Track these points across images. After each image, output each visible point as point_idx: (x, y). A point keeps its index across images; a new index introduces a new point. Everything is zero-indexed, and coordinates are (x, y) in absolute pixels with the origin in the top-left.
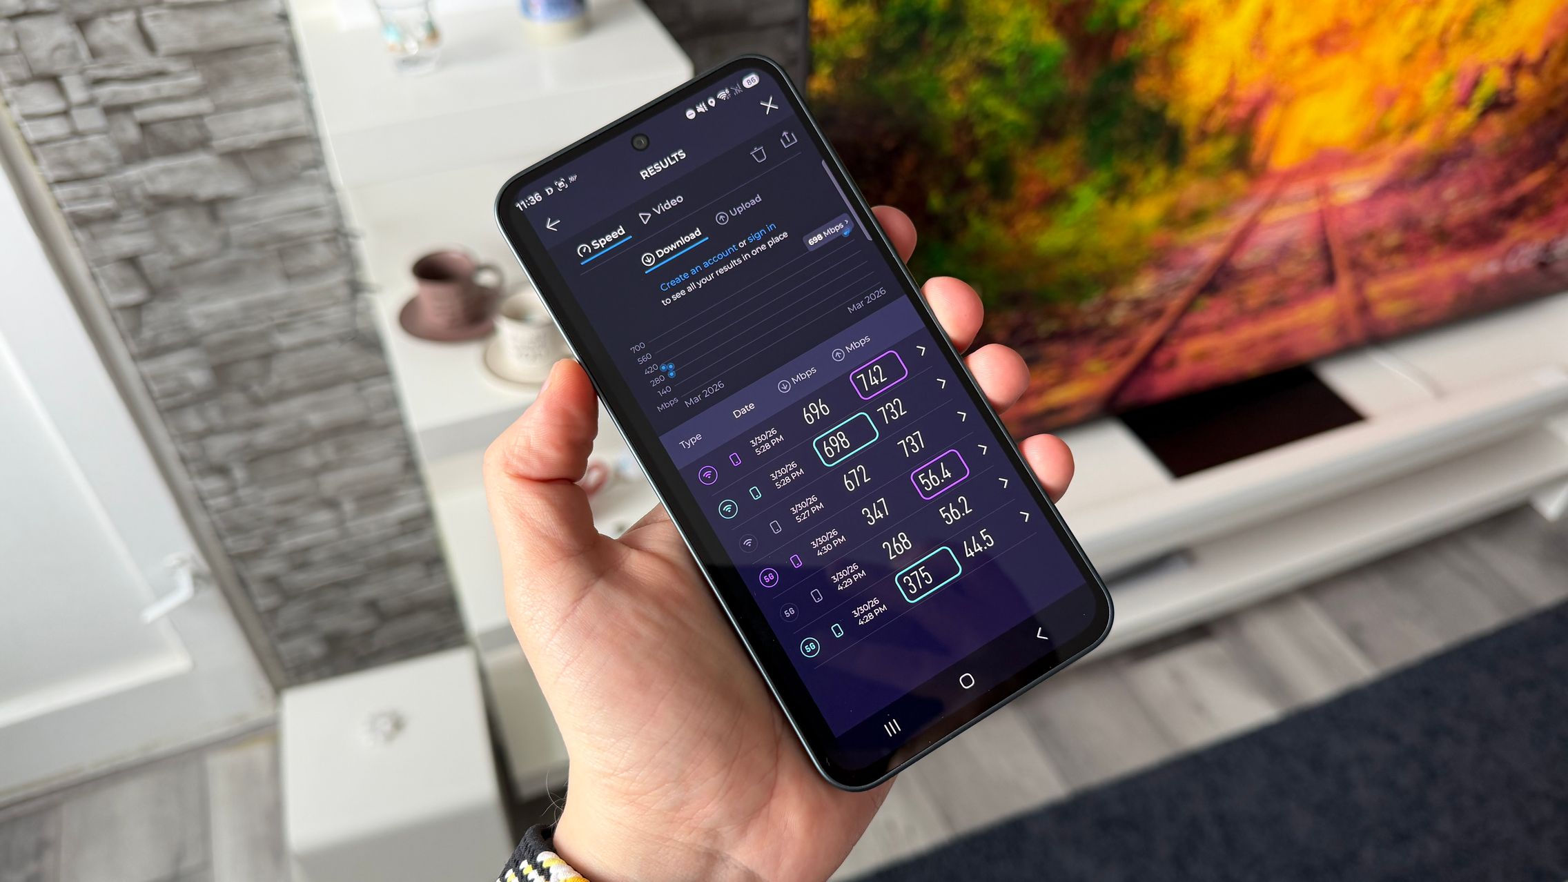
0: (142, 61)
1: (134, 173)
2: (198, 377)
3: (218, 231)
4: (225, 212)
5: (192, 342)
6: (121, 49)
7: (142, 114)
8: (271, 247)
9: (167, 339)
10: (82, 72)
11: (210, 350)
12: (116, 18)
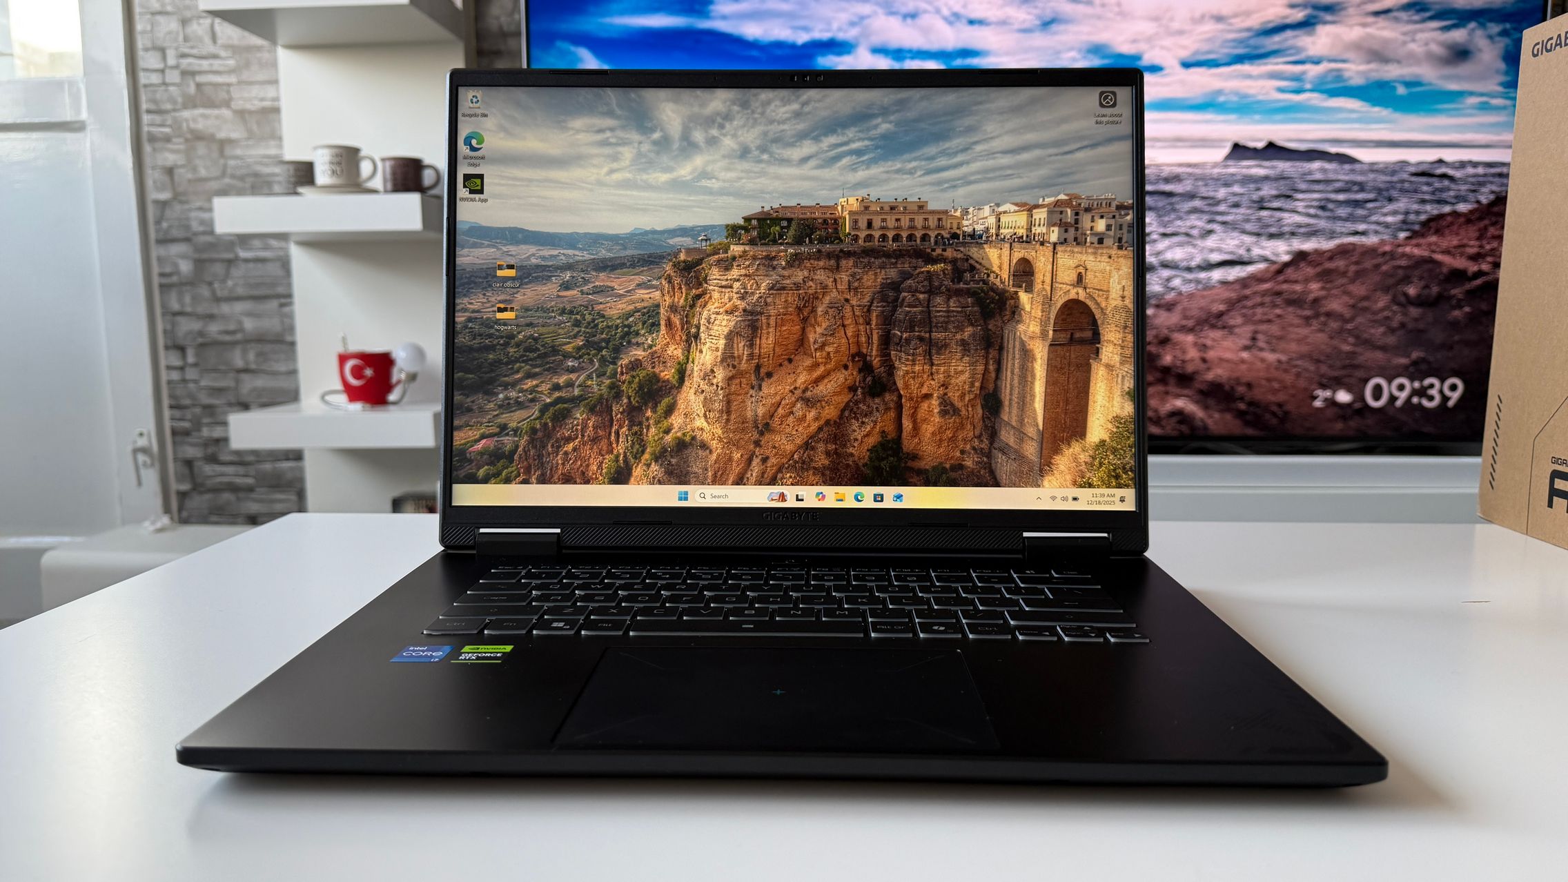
0: (209, 48)
1: (186, 114)
2: (185, 267)
3: (222, 161)
4: (228, 151)
5: (187, 240)
6: (200, 40)
7: (199, 79)
8: (250, 180)
9: (175, 233)
10: (176, 49)
11: (198, 249)
12: (202, 21)
